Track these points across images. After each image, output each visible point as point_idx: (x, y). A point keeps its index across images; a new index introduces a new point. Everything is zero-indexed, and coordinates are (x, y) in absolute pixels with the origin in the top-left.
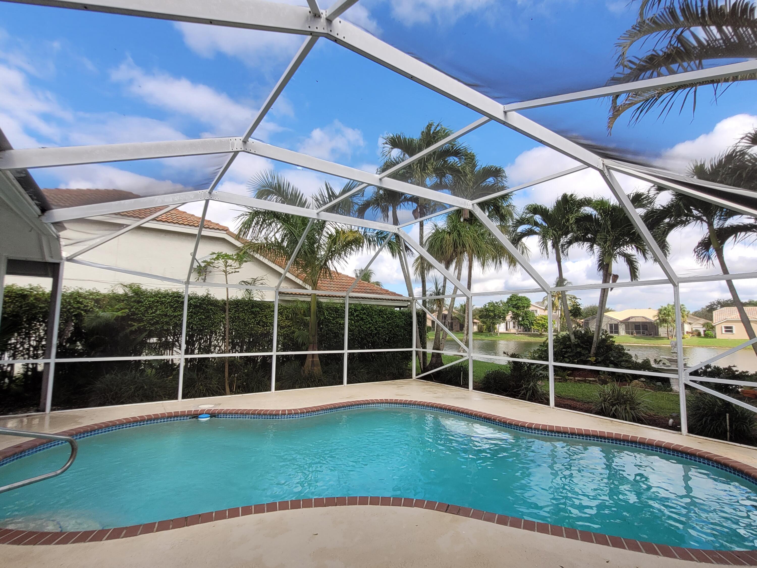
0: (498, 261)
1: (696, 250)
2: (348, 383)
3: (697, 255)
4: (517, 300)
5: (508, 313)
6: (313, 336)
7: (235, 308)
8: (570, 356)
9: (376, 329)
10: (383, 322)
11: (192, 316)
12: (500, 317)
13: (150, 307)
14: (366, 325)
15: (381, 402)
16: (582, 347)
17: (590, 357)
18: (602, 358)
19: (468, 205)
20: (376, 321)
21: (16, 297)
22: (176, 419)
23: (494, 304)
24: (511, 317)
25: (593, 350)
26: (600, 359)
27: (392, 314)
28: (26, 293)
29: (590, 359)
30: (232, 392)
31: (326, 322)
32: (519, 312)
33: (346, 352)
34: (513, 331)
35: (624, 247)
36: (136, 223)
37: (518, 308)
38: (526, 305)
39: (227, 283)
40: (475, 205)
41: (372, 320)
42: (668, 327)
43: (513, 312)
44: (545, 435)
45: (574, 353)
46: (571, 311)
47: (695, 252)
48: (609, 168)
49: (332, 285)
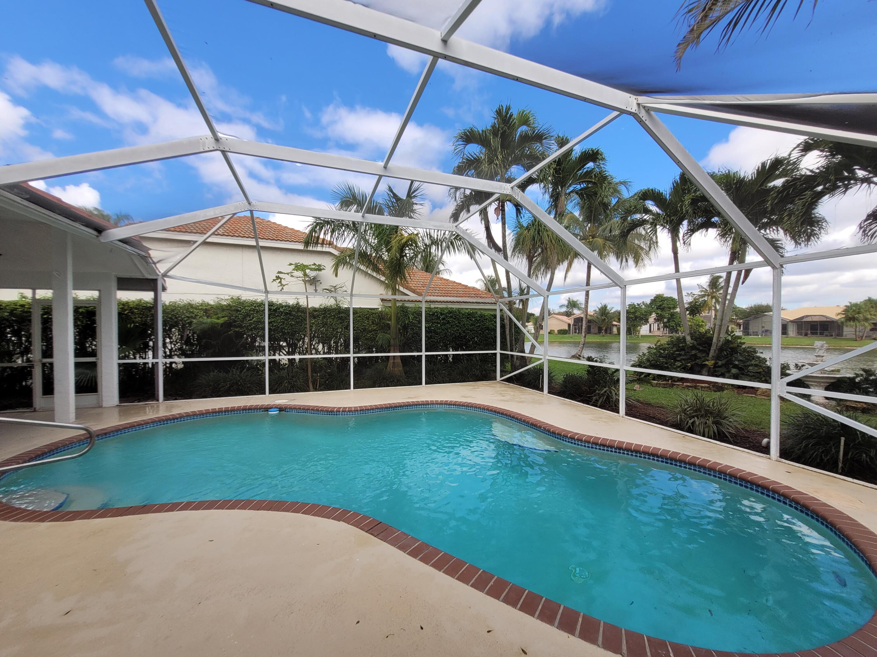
0: (624, 260)
1: (862, 225)
2: (426, 384)
3: (864, 231)
4: (662, 301)
5: (651, 315)
6: (394, 339)
7: (323, 314)
8: (683, 359)
9: (464, 332)
10: (472, 325)
11: (284, 322)
12: (642, 319)
13: (248, 315)
14: (454, 328)
15: (441, 403)
16: (698, 349)
17: (708, 360)
18: (724, 362)
19: (505, 189)
20: (464, 324)
21: (143, 309)
22: (250, 411)
23: (635, 306)
24: (655, 319)
25: (712, 353)
26: (720, 363)
27: (482, 317)
28: (149, 305)
29: (707, 363)
30: (315, 390)
31: (412, 326)
32: (664, 313)
33: (424, 353)
34: (657, 333)
35: (765, 231)
36: (200, 239)
37: (663, 309)
38: (672, 306)
39: (306, 291)
40: (516, 188)
41: (459, 323)
42: (856, 326)
43: (657, 314)
44: (588, 447)
45: (688, 357)
46: (687, 309)
47: (861, 228)
48: (648, 110)
49: (437, 291)
